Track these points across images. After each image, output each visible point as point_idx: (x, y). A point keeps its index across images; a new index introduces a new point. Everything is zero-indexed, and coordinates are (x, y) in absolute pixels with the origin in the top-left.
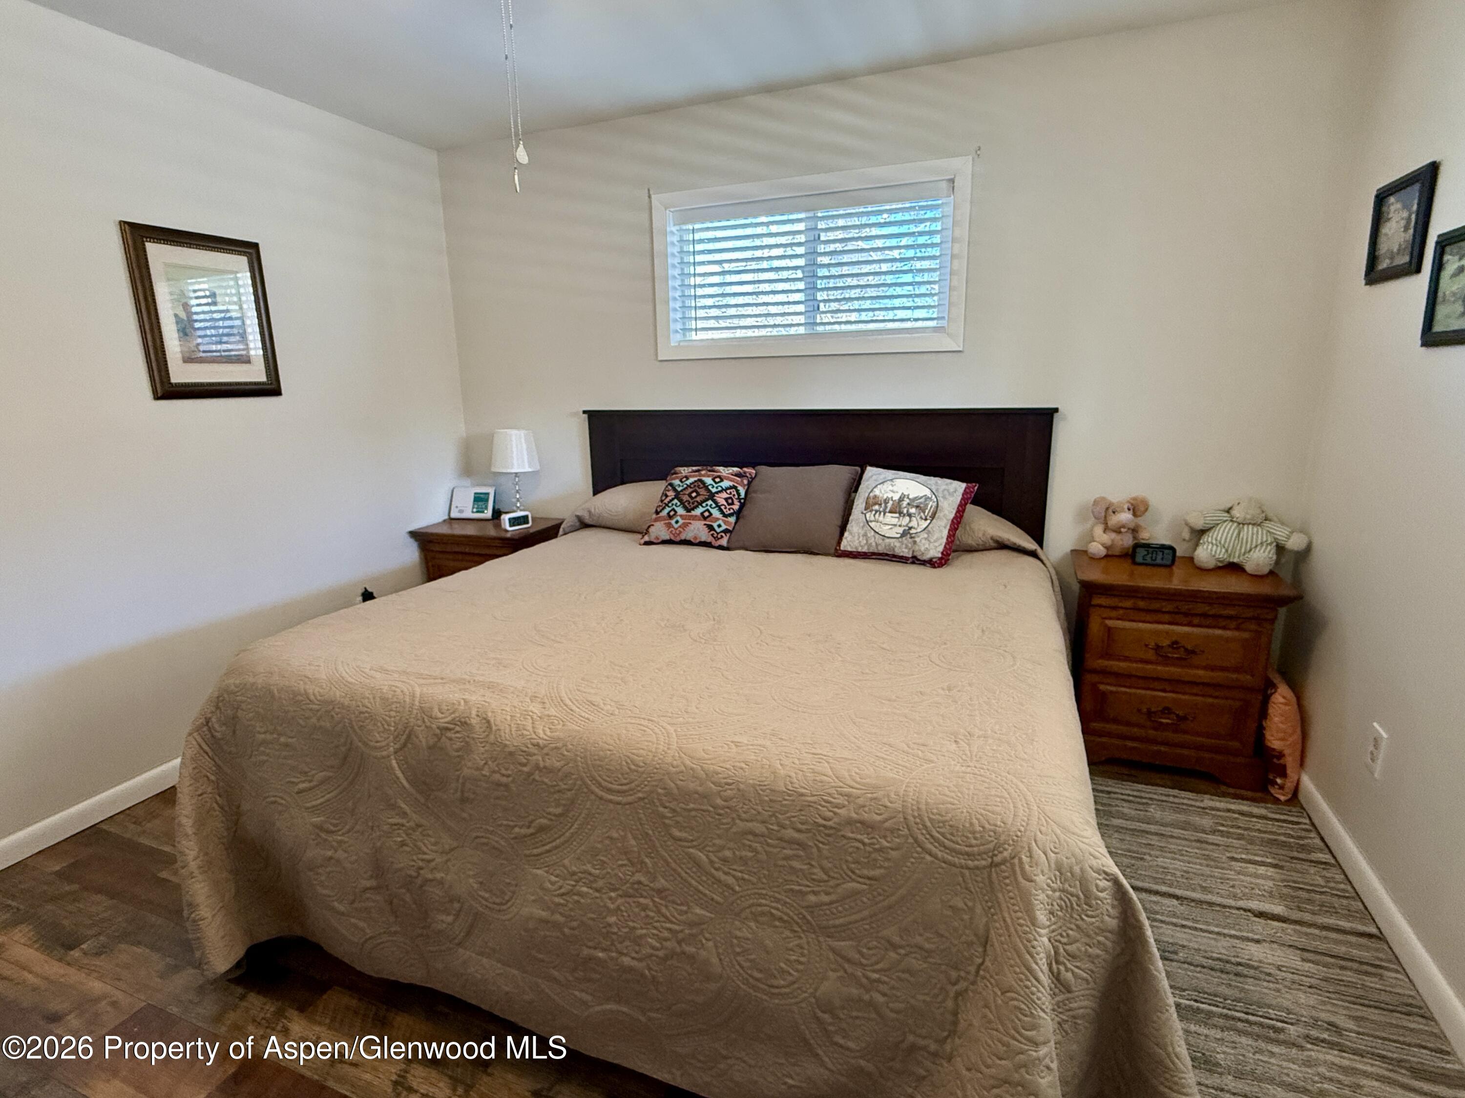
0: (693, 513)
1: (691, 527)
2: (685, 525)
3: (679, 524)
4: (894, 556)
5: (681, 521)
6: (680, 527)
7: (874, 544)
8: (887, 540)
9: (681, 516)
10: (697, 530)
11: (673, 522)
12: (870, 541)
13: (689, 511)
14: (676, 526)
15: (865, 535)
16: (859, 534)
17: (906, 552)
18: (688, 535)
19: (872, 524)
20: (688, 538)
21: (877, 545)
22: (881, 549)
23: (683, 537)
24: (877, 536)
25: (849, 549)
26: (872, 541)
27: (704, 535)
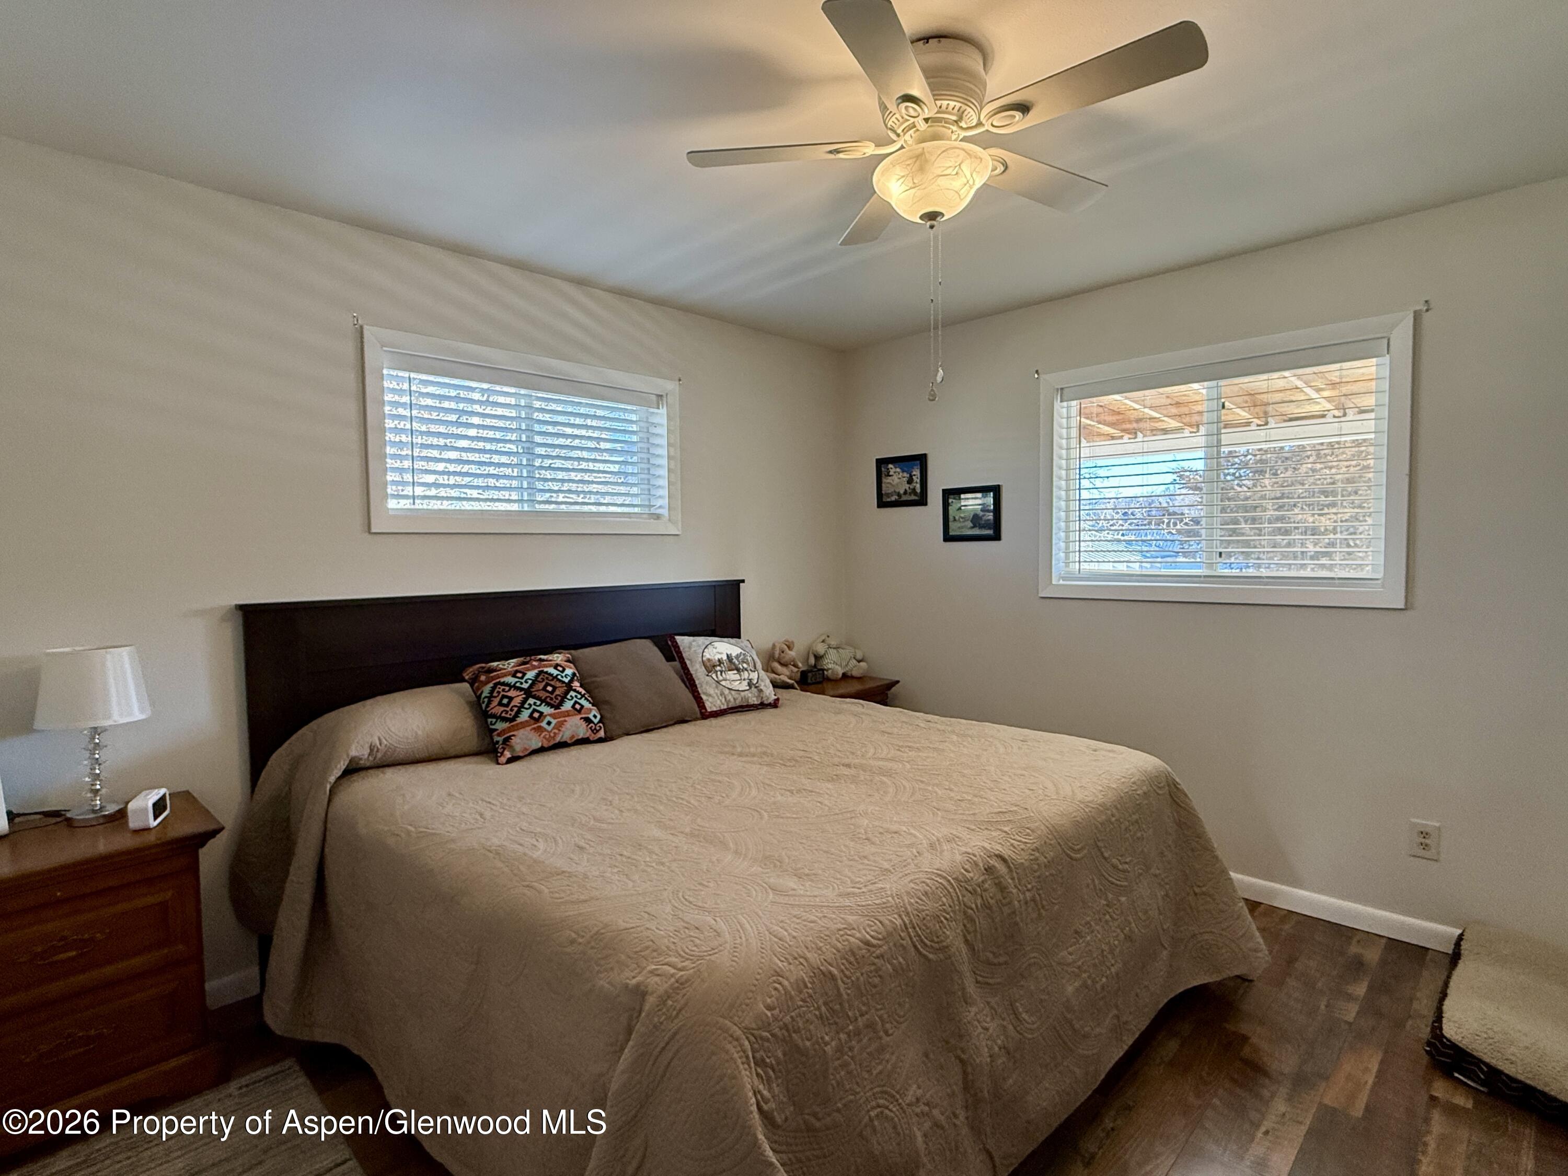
0: (563, 708)
1: (568, 725)
2: (559, 726)
3: (552, 725)
4: (748, 706)
5: (554, 722)
6: (554, 728)
7: (732, 700)
8: (742, 694)
9: (550, 715)
10: (575, 727)
11: (544, 724)
12: (728, 699)
13: (557, 707)
14: (549, 728)
15: (722, 694)
16: (717, 695)
17: (754, 701)
18: (566, 734)
19: (723, 683)
20: (564, 739)
21: (735, 699)
22: (738, 703)
23: (558, 739)
24: (733, 692)
25: (715, 709)
26: (730, 697)
27: (583, 731)
